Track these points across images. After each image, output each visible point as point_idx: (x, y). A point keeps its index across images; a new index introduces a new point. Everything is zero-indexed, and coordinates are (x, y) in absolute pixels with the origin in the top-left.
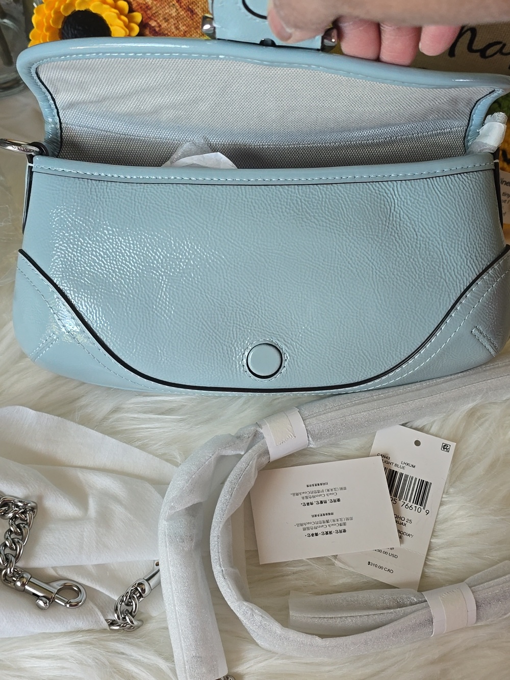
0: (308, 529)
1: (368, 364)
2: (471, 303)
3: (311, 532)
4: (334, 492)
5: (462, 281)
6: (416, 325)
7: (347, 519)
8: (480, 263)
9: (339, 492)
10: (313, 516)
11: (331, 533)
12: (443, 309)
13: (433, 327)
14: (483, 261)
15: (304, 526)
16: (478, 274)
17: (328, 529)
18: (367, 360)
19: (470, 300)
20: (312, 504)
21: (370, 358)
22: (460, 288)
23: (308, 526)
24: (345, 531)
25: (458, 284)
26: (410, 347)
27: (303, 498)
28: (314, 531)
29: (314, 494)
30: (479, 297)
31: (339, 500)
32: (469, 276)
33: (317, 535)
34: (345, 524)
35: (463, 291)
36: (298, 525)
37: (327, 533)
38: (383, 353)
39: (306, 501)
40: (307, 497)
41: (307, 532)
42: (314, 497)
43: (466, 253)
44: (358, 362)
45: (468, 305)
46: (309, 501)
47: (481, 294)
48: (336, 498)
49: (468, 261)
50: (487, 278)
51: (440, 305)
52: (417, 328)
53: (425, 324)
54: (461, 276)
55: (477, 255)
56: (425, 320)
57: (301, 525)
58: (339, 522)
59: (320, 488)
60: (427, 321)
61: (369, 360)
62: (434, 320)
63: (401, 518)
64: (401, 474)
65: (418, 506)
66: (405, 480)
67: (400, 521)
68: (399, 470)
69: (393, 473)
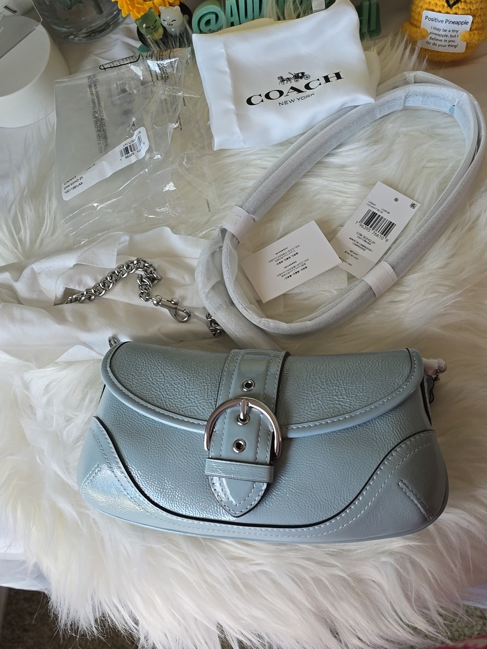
0: (285, 275)
1: (320, 507)
2: (395, 460)
3: (287, 276)
4: (292, 250)
5: (389, 445)
6: (354, 475)
7: (306, 261)
8: (404, 433)
9: (296, 249)
10: (285, 268)
11: (298, 272)
12: (375, 463)
13: (367, 477)
14: (406, 432)
15: (282, 275)
16: (402, 440)
17: (296, 271)
18: (318, 503)
19: (396, 459)
20: (282, 262)
21: (320, 501)
22: (388, 448)
23: (284, 274)
24: (306, 267)
25: (386, 446)
26: (351, 494)
27: (276, 261)
28: (289, 275)
29: (282, 257)
30: (403, 457)
31: (297, 253)
32: (395, 441)
33: (290, 276)
34: (305, 264)
35: (389, 450)
36: (278, 276)
37: (296, 273)
38: (331, 497)
39: (278, 262)
40: (278, 260)
41: (285, 277)
42: (282, 258)
43: (392, 424)
44: (311, 504)
45: (394, 462)
46: (280, 261)
47: (405, 455)
48: (295, 253)
49: (394, 430)
50: (409, 444)
51: (372, 460)
52: (355, 477)
53: (361, 475)
54: (388, 440)
55: (402, 427)
56: (361, 471)
57: (280, 275)
58: (301, 264)
59: (284, 252)
60: (363, 472)
61: (320, 503)
62: (368, 472)
63: (369, 240)
64: (379, 216)
65: (382, 236)
66: (380, 220)
67: (368, 241)
68: (379, 213)
69: (374, 214)
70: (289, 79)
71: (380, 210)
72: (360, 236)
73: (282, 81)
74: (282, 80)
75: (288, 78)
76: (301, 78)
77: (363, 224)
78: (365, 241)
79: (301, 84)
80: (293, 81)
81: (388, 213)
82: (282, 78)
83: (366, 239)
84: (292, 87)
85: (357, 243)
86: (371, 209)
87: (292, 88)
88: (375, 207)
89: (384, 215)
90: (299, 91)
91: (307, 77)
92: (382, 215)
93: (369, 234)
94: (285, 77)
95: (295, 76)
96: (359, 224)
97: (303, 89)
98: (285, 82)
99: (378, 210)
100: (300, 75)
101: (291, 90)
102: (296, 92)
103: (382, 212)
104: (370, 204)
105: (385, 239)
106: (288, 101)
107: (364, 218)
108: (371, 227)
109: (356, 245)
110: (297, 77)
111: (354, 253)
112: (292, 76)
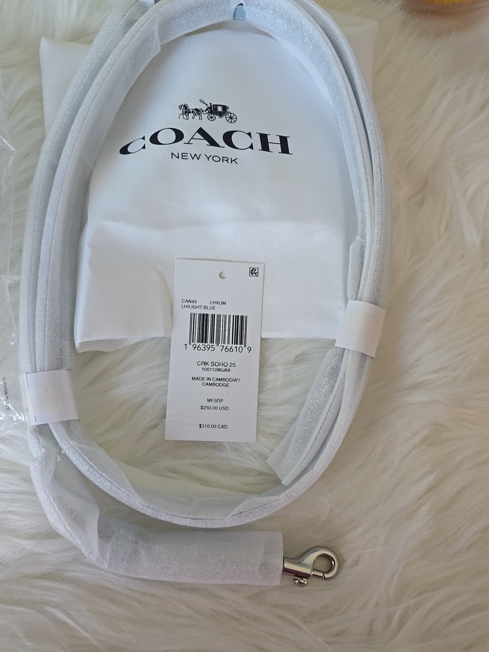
63: (223, 364)
64: (213, 316)
65: (238, 346)
66: (219, 321)
67: (223, 368)
68: (210, 312)
69: (204, 318)
70: (198, 111)
71: (209, 305)
72: (207, 366)
73: (186, 113)
74: (186, 110)
75: (196, 110)
76: (221, 114)
77: (198, 344)
78: (219, 370)
79: (217, 128)
80: (205, 116)
81: (224, 303)
82: (185, 107)
83: (218, 366)
84: (201, 128)
85: (209, 382)
86: (193, 311)
87: (201, 131)
88: (197, 304)
89: (219, 310)
90: (213, 143)
91: (231, 118)
92: (216, 313)
93: (216, 354)
94: (191, 107)
95: (210, 108)
96: (190, 347)
97: (220, 140)
98: (191, 115)
99: (205, 307)
100: (220, 109)
101: (198, 136)
102: (206, 142)
103: (213, 308)
104: (187, 304)
105: (245, 349)
106: (189, 155)
107: (192, 333)
108: (212, 341)
109: (210, 385)
110: (213, 111)
111: (216, 401)
112: (204, 108)
